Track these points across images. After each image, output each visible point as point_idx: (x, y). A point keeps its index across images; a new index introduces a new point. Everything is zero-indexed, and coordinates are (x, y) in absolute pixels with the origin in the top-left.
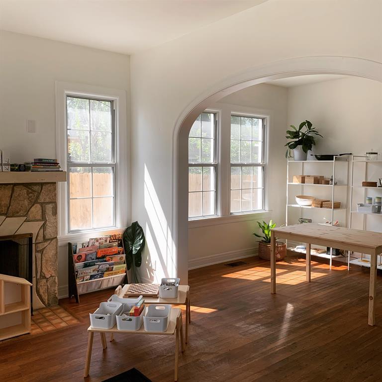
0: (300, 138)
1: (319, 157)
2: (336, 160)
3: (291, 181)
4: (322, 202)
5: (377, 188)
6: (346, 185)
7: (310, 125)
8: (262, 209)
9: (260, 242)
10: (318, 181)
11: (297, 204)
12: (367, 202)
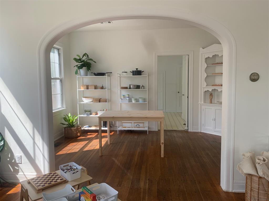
0: (83, 63)
1: (96, 74)
3: (79, 88)
4: (100, 99)
5: (128, 89)
7: (88, 56)
8: (61, 107)
9: (65, 128)
10: (96, 87)
11: (83, 102)
12: (122, 97)
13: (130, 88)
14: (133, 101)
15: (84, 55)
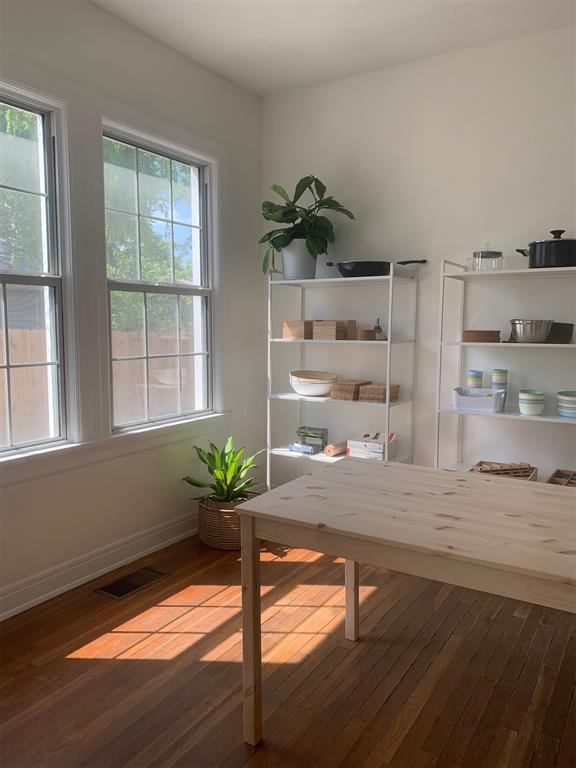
0: (299, 221)
1: (349, 268)
2: (395, 274)
3: (278, 333)
4: (358, 387)
5: (500, 344)
6: (411, 341)
7: (321, 189)
8: (205, 407)
9: (202, 500)
10: (345, 331)
11: (294, 392)
12: (470, 382)
13: (513, 339)
14: (525, 409)
15: (304, 184)
